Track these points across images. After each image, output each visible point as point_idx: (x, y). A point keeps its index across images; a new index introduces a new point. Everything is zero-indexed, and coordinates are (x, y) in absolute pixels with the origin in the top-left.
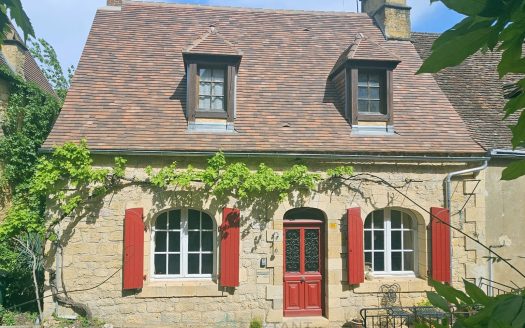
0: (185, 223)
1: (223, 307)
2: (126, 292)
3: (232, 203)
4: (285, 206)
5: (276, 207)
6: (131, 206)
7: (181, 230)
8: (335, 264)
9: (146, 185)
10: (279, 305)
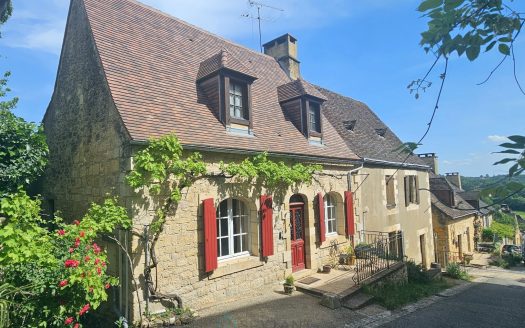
0: (230, 211)
1: (262, 274)
2: (201, 277)
3: (264, 191)
4: (289, 193)
5: (285, 193)
6: (203, 197)
7: (228, 217)
8: (312, 231)
9: (212, 178)
10: (290, 265)
